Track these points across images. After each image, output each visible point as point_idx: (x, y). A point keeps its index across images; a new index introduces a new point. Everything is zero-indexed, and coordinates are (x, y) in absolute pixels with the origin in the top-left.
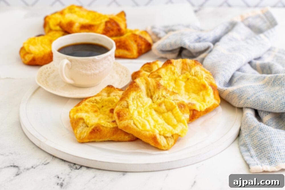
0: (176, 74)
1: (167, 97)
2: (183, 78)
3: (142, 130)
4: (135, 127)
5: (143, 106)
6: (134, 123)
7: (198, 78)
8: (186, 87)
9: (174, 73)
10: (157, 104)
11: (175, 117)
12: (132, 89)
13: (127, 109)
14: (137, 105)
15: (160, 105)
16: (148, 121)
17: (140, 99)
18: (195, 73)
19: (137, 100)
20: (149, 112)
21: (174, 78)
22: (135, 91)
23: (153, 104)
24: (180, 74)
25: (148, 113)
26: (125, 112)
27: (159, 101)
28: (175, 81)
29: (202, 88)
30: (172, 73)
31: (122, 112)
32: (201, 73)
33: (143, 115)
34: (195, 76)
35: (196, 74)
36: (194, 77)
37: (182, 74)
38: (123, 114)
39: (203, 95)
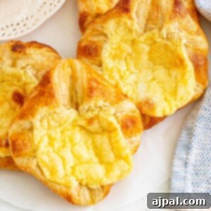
0: (134, 33)
1: (104, 108)
2: (146, 40)
3: (49, 181)
4: (38, 173)
5: (60, 125)
6: (38, 166)
7: (173, 44)
8: (150, 53)
9: (130, 31)
10: (86, 119)
11: (113, 148)
12: (42, 99)
13: (30, 134)
14: (49, 126)
15: (90, 121)
16: (63, 159)
17: (55, 116)
18: (168, 34)
19: (50, 118)
20: (69, 136)
21: (131, 39)
22: (46, 104)
23: (78, 118)
24: (141, 32)
25: (67, 139)
26: (25, 141)
27: (90, 115)
28: (133, 42)
29: (178, 62)
30: (127, 30)
31: (20, 141)
32: (179, 36)
33: (57, 145)
34: (168, 39)
35: (169, 36)
36: (165, 42)
37: (145, 31)
38: (22, 144)
39: (176, 78)
